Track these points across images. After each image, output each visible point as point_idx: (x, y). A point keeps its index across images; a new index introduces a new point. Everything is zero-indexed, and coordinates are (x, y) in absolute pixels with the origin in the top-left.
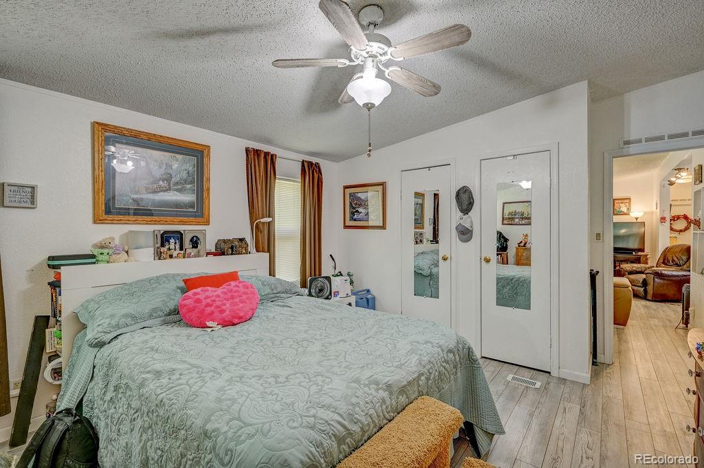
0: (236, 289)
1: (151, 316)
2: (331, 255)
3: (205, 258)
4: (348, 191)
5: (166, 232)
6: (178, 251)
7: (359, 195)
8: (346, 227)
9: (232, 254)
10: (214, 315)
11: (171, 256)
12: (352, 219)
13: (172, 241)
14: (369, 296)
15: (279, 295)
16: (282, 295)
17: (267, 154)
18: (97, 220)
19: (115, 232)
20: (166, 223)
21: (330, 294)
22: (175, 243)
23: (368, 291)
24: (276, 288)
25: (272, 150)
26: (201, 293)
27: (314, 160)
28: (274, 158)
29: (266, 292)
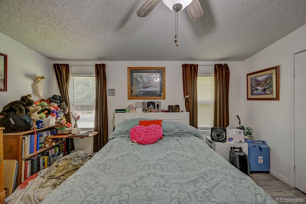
0: (151, 128)
1: (125, 133)
2: (237, 116)
3: (160, 113)
4: (250, 77)
5: (149, 102)
6: (153, 110)
7: (257, 78)
8: (248, 99)
9: (171, 112)
10: (137, 138)
11: (151, 111)
12: (252, 94)
13: (151, 105)
14: (263, 146)
15: (184, 134)
16: (186, 134)
17: (191, 65)
18: (129, 99)
19: (133, 102)
20: (149, 99)
21: (226, 139)
22: (152, 107)
23: (264, 142)
24: (182, 130)
25: (195, 63)
26: (138, 127)
27: (223, 63)
28: (196, 67)
29: (177, 132)
